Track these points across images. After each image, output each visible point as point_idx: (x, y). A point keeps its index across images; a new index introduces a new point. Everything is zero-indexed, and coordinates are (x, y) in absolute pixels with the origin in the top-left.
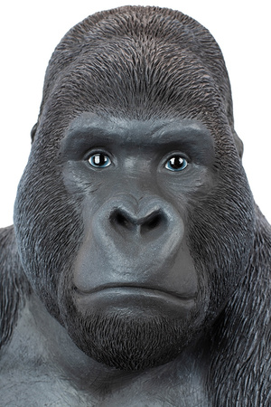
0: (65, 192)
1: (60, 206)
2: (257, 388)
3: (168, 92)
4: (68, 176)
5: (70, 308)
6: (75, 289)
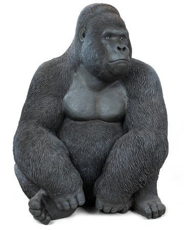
0: (103, 44)
4: (103, 41)
5: (107, 66)
6: (109, 62)
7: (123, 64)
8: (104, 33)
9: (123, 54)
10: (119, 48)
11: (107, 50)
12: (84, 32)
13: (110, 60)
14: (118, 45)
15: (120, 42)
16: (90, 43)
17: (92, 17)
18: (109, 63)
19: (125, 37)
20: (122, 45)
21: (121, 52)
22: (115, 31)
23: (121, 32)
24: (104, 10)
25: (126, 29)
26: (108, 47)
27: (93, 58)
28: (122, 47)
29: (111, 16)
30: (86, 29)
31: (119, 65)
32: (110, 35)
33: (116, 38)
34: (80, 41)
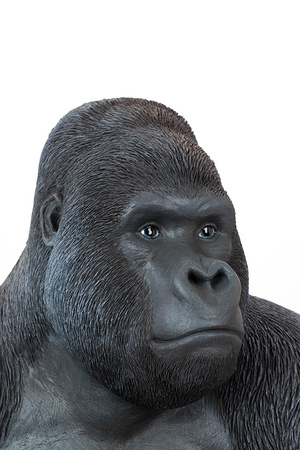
0: (125, 260)
1: (121, 272)
2: (272, 407)
3: (201, 175)
4: (128, 246)
5: (147, 355)
6: (155, 339)
7: (213, 351)
8: (129, 210)
9: (213, 303)
10: (194, 278)
11: (141, 285)
12: (58, 209)
13: (156, 332)
14: (189, 264)
15: (198, 249)
16: (72, 254)
17: (86, 147)
18: (154, 345)
19: (220, 222)
20: (207, 261)
21: (204, 296)
22: (175, 202)
23: (201, 203)
24: (130, 117)
25: (224, 193)
26: (150, 272)
27: (85, 319)
28: (208, 274)
29: (156, 139)
30: (61, 197)
31: (196, 354)
32: (156, 219)
33: (180, 231)
34: (43, 245)
